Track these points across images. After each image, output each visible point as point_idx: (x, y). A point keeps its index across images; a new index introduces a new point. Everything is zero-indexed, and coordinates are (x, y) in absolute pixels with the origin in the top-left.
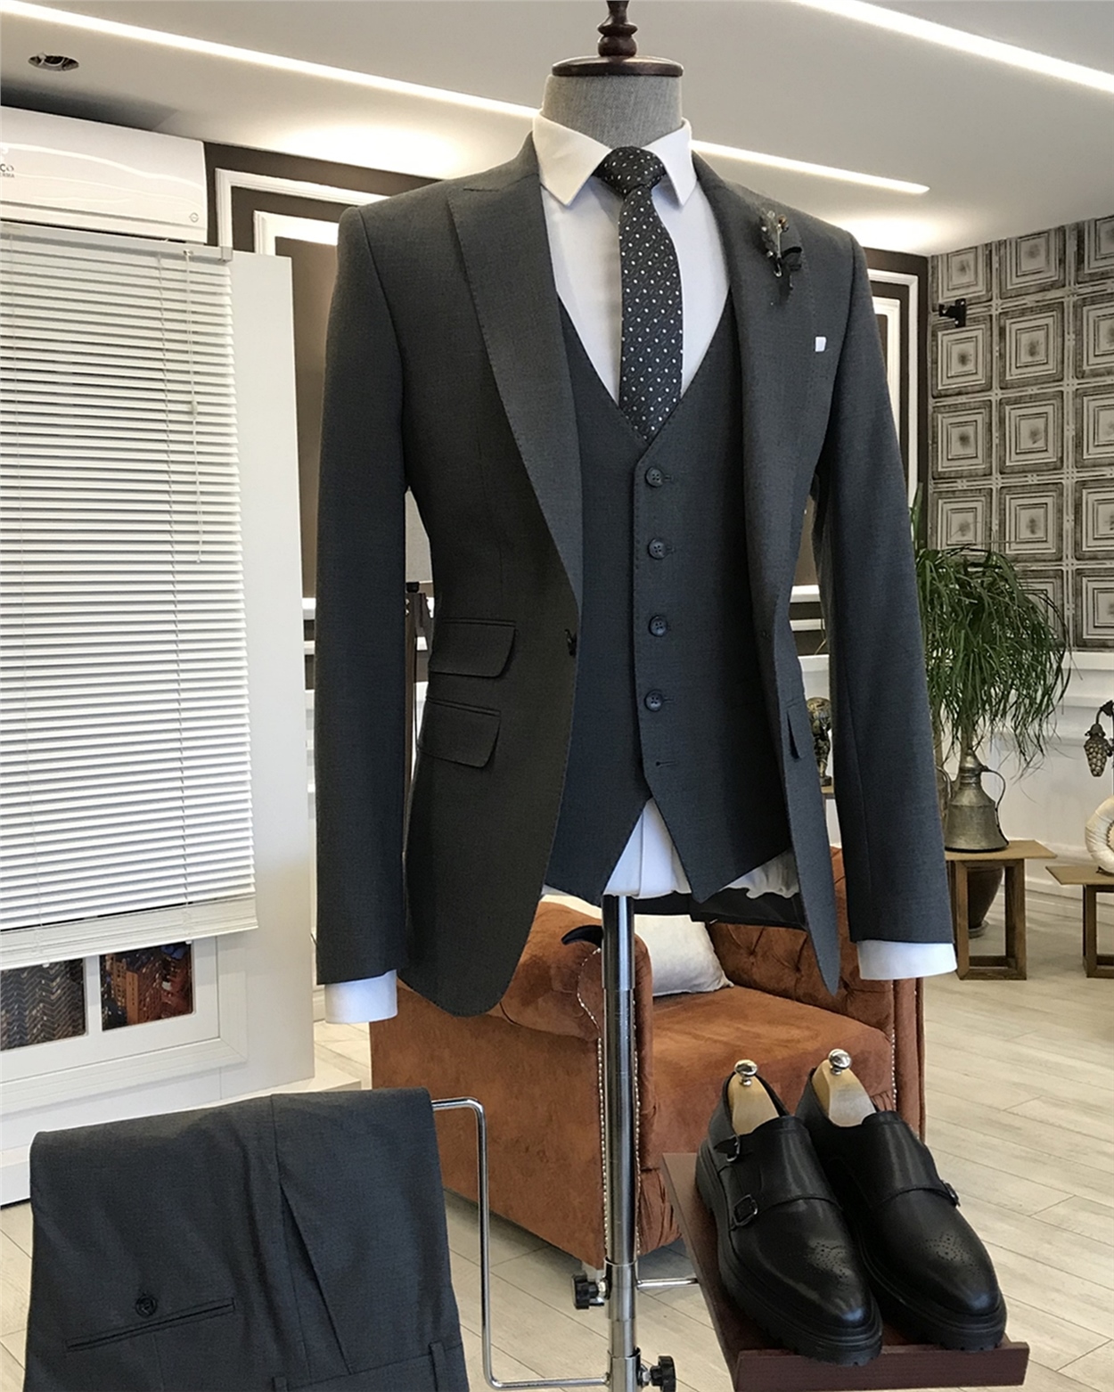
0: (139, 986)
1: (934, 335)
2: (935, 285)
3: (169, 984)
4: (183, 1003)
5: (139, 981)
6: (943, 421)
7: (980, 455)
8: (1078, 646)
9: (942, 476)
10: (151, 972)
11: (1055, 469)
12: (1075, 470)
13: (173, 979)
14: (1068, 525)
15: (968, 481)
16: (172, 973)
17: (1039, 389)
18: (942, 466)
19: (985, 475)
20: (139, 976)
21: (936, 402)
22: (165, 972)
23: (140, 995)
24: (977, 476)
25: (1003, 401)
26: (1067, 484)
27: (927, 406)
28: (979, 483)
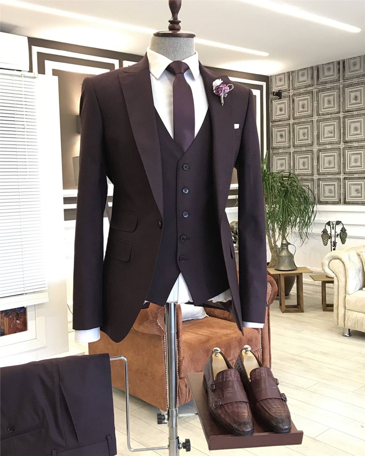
0: (9, 322)
1: (272, 102)
2: (271, 85)
3: (19, 321)
4: (24, 327)
5: (9, 320)
6: (275, 130)
7: (287, 141)
8: (319, 203)
9: (275, 148)
10: (13, 317)
11: (311, 146)
12: (317, 146)
13: (20, 319)
14: (315, 164)
15: (283, 150)
16: (20, 317)
17: (305, 119)
18: (275, 145)
19: (288, 148)
20: (9, 319)
21: (272, 124)
22: (17, 317)
23: (9, 325)
24: (286, 148)
25: (294, 123)
26: (315, 150)
27: (270, 125)
28: (287, 150)
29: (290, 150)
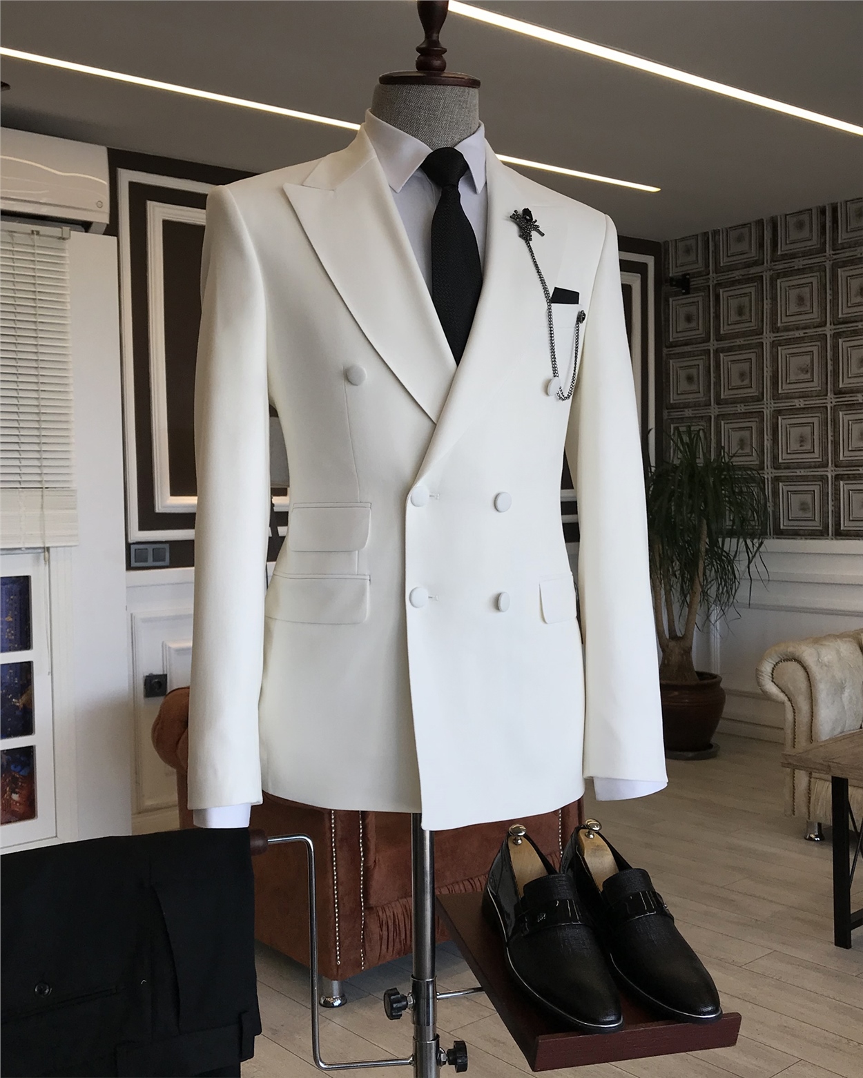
1: (667, 300)
2: (667, 262)
3: (18, 795)
4: (28, 811)
6: (674, 366)
7: (701, 391)
8: (777, 534)
9: (674, 406)
10: (3, 786)
11: (758, 401)
12: (773, 402)
13: (21, 791)
14: (768, 443)
15: (694, 410)
16: (19, 787)
17: (745, 341)
18: (673, 398)
19: (706, 406)
21: (669, 351)
22: (14, 786)
24: (700, 406)
25: (719, 349)
26: (767, 412)
27: (662, 354)
28: (701, 412)
29: (708, 411)
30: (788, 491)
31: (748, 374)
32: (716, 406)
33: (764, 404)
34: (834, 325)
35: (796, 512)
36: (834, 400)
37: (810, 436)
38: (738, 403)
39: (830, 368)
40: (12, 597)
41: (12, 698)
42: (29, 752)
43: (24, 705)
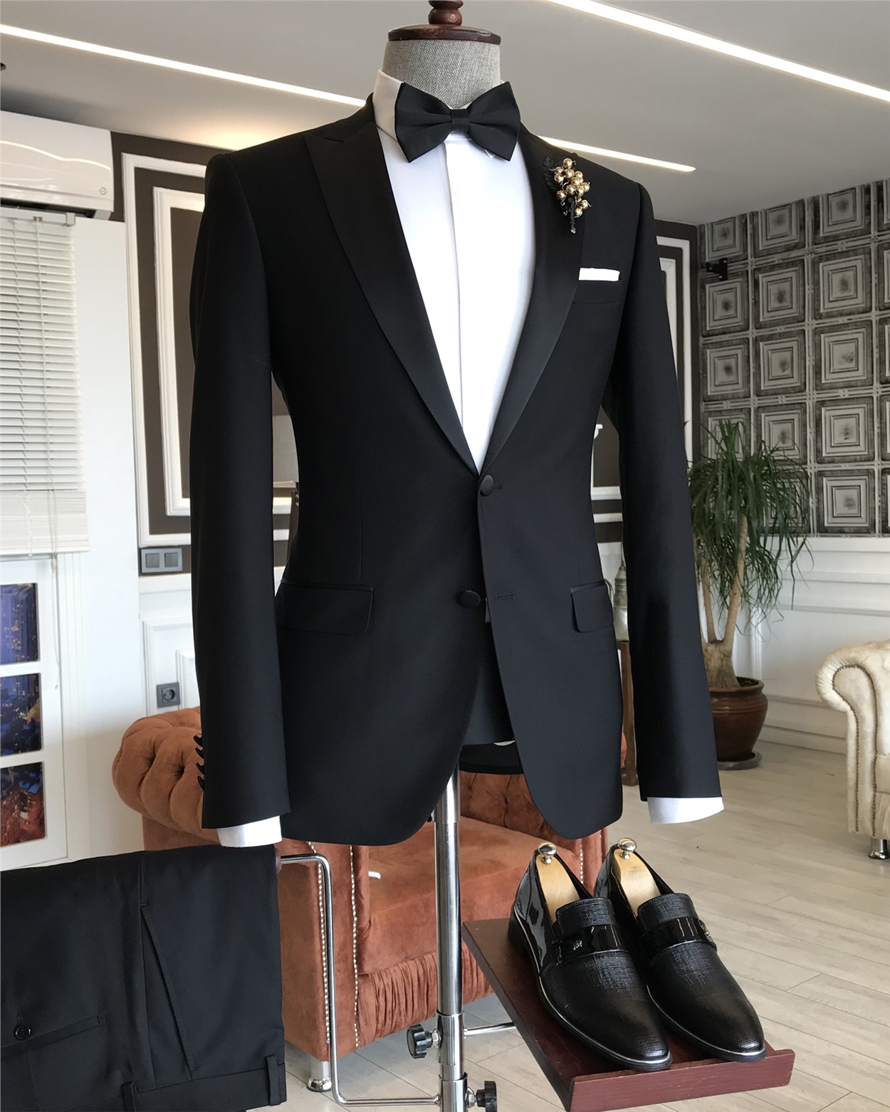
0: (2, 815)
1: (703, 288)
2: (703, 247)
3: (26, 814)
4: (37, 830)
5: (2, 811)
6: (711, 355)
7: (740, 381)
8: (820, 532)
9: (711, 398)
10: (11, 803)
11: (799, 392)
12: (815, 392)
13: (30, 809)
14: (810, 436)
15: (731, 402)
16: (28, 805)
17: (785, 328)
18: (711, 390)
19: (744, 397)
20: (2, 808)
21: (705, 340)
22: (22, 803)
23: (2, 822)
24: (739, 398)
25: (758, 338)
26: (810, 404)
27: (698, 345)
28: (741, 404)
29: (747, 403)
30: (832, 487)
31: (790, 364)
32: (756, 398)
33: (806, 395)
34: (880, 310)
35: (841, 509)
36: (880, 390)
37: (855, 427)
38: (780, 394)
39: (876, 356)
40: (18, 606)
41: (19, 712)
42: (37, 768)
43: (33, 720)
